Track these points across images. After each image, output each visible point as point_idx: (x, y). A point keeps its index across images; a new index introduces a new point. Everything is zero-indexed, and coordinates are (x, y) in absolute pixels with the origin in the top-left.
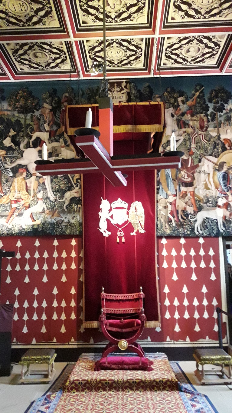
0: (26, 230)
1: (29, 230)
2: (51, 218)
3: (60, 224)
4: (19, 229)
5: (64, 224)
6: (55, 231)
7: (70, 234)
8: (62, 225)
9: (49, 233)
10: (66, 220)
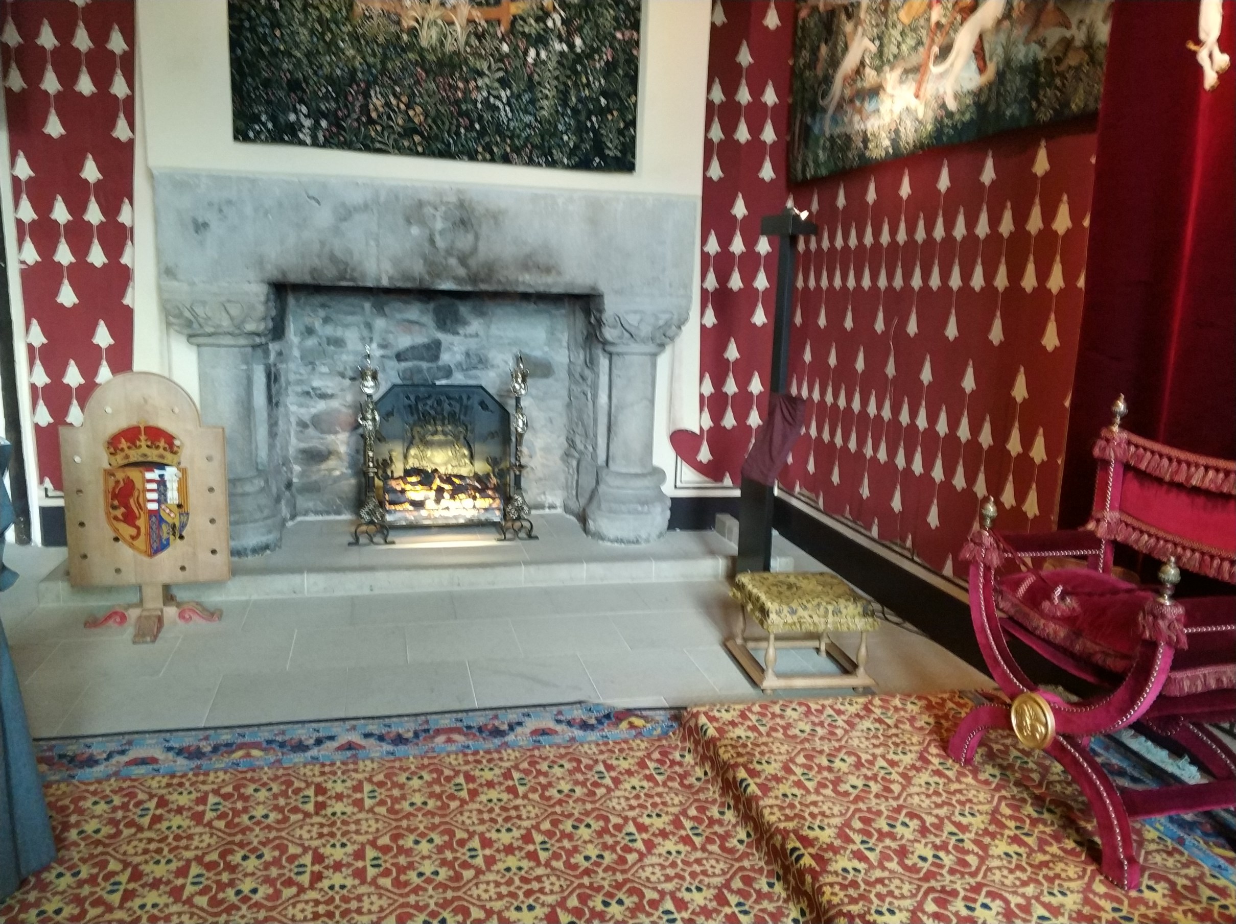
0: (957, 117)
1: (967, 117)
2: (1027, 42)
3: (1059, 60)
4: (936, 119)
5: (1073, 60)
6: (1034, 104)
7: (1086, 105)
8: (1063, 67)
9: (1012, 116)
10: (1080, 37)
